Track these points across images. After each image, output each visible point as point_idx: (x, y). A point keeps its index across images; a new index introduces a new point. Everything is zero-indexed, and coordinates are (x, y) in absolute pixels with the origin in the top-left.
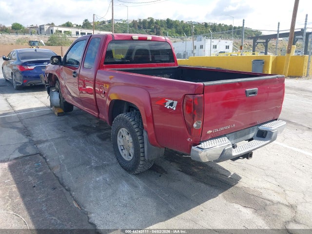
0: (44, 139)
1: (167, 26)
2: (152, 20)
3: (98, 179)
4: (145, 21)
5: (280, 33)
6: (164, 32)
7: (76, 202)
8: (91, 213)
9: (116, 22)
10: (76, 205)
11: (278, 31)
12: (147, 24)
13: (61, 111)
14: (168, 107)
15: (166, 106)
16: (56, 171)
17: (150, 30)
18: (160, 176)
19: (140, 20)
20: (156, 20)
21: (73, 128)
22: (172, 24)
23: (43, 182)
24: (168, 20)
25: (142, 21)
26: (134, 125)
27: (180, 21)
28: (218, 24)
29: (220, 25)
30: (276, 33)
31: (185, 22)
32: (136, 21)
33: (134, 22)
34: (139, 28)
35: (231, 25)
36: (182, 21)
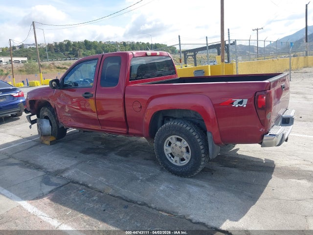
0: (63, 168)
1: (85, 47)
2: (69, 43)
3: (161, 188)
4: (61, 44)
5: (209, 45)
6: (83, 54)
7: (162, 211)
8: (188, 216)
9: (28, 47)
10: (166, 214)
11: (207, 44)
12: (64, 46)
13: (53, 138)
14: (237, 106)
15: (233, 105)
16: (111, 191)
17: (69, 52)
18: (212, 174)
19: (56, 43)
20: (74, 42)
21: (80, 152)
22: (90, 46)
23: (108, 204)
24: (86, 42)
25: (58, 44)
26: (190, 129)
27: (98, 42)
28: (136, 42)
29: (138, 43)
30: (206, 45)
31: (103, 42)
32: (52, 45)
33: (50, 46)
34: (56, 51)
35: (148, 43)
36: (100, 42)
